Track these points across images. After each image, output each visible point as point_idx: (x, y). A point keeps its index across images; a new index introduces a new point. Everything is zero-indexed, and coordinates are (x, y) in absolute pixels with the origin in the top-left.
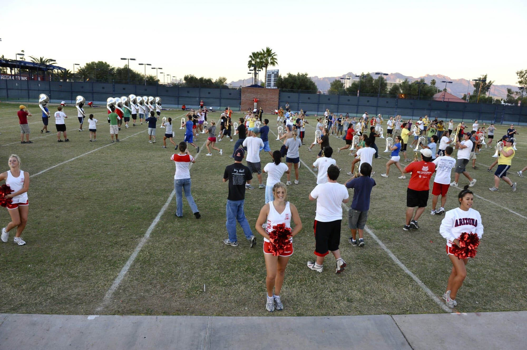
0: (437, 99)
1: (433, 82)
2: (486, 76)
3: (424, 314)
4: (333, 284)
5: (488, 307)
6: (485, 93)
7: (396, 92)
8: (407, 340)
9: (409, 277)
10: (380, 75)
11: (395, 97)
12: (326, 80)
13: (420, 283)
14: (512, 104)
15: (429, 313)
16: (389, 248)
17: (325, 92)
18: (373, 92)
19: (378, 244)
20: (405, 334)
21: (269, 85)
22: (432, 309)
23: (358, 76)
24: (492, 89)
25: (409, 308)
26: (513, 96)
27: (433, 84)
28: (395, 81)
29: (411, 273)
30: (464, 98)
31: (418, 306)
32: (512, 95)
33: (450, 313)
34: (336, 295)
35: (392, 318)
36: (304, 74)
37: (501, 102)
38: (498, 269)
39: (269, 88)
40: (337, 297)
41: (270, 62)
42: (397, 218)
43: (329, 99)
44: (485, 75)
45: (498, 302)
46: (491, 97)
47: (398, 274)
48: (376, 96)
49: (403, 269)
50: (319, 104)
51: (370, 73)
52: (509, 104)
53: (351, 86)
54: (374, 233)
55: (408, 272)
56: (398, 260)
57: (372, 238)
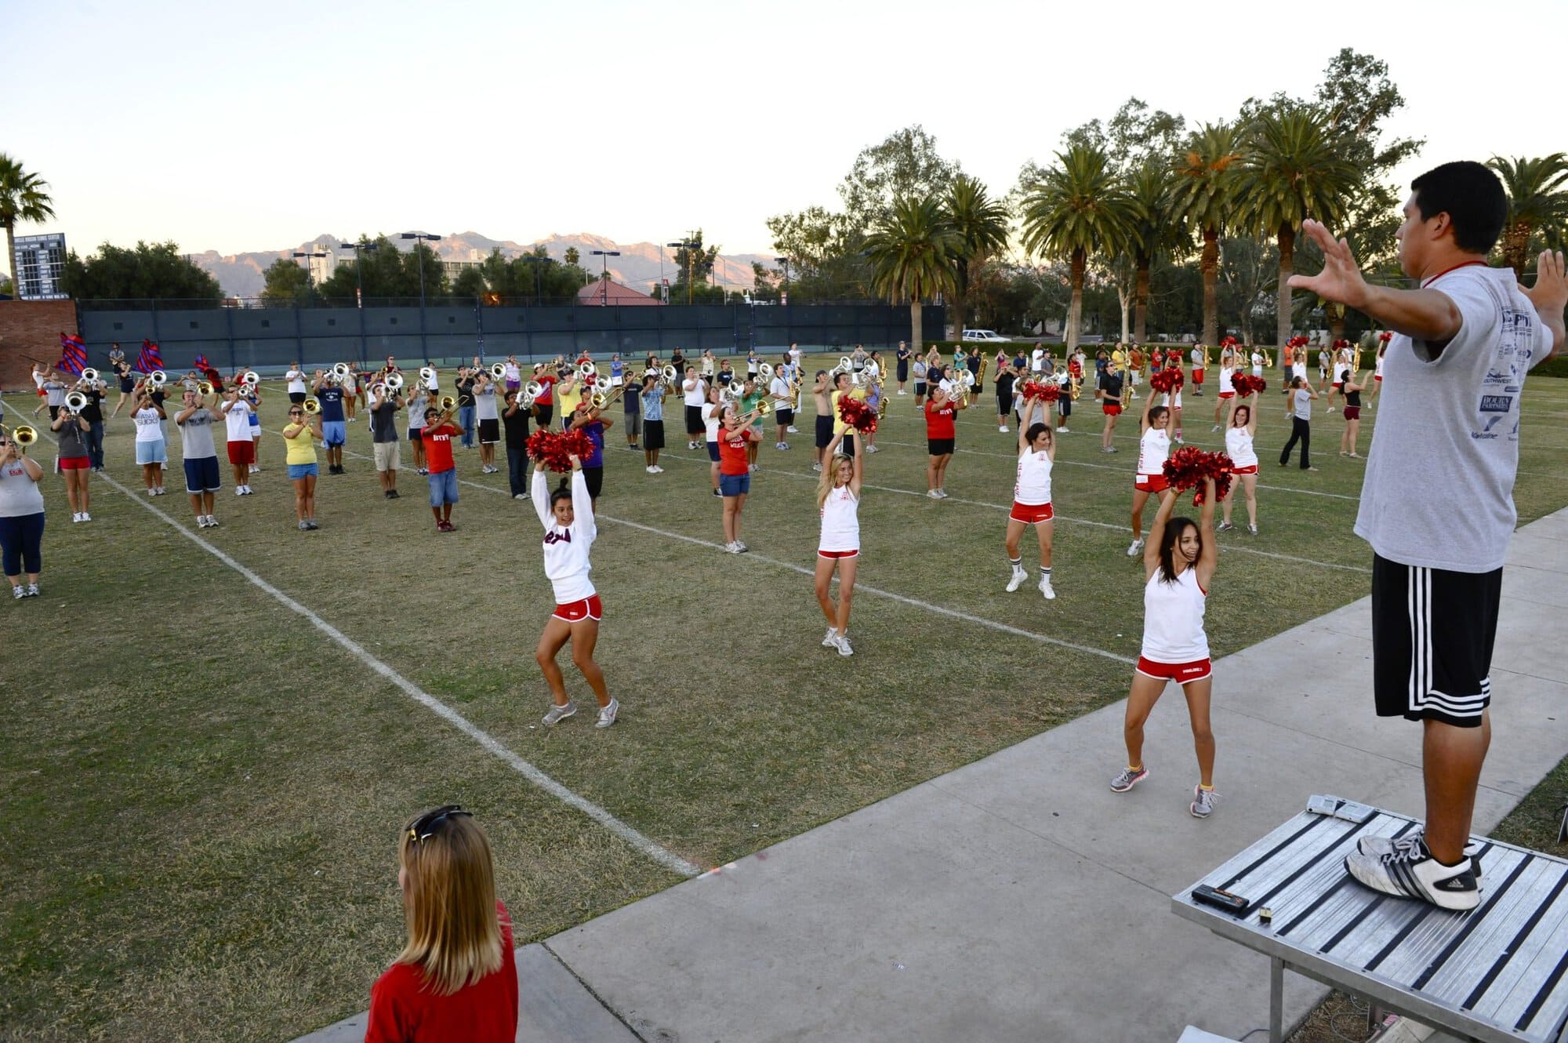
0: (590, 302)
1: (573, 256)
2: (699, 233)
3: (632, 905)
4: (352, 908)
5: (782, 827)
6: (704, 278)
7: (474, 290)
8: (596, 996)
9: (577, 812)
10: (416, 241)
11: (472, 302)
12: (249, 262)
13: (608, 820)
14: (769, 301)
15: (643, 897)
16: (511, 745)
17: (250, 302)
18: (405, 293)
19: (476, 744)
20: (588, 980)
21: (34, 288)
22: (648, 884)
23: (351, 246)
24: (717, 267)
25: (588, 903)
26: (768, 280)
27: (572, 260)
28: (467, 256)
29: (581, 800)
30: (657, 294)
31: (613, 888)
32: (764, 279)
33: (694, 876)
34: (368, 942)
35: (546, 947)
36: (164, 245)
37: (743, 299)
38: (791, 722)
39: (37, 298)
40: (373, 946)
41: (20, 207)
42: (521, 654)
43: (266, 324)
44: (696, 230)
45: (802, 807)
46: (720, 288)
47: (546, 813)
48: (417, 304)
49: (558, 794)
50: (231, 340)
51: (386, 234)
52: (763, 303)
53: (332, 277)
54: (459, 713)
55: (571, 798)
56: (541, 775)
57: (456, 731)
